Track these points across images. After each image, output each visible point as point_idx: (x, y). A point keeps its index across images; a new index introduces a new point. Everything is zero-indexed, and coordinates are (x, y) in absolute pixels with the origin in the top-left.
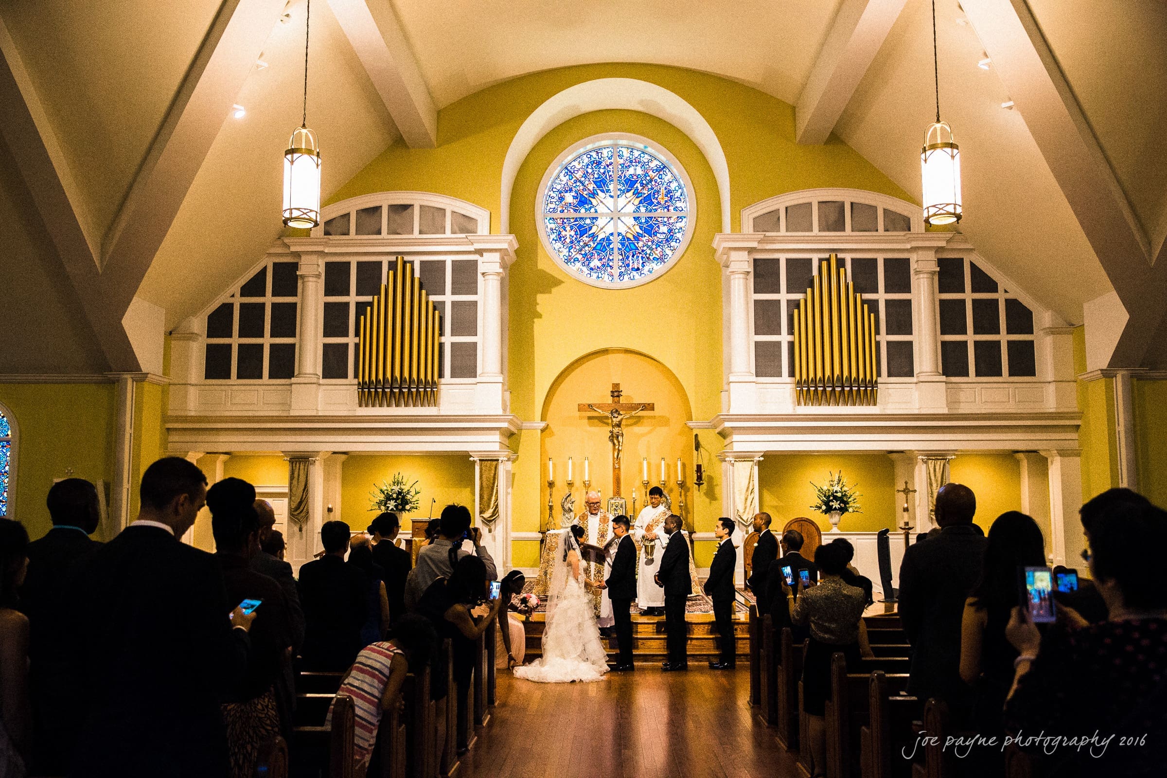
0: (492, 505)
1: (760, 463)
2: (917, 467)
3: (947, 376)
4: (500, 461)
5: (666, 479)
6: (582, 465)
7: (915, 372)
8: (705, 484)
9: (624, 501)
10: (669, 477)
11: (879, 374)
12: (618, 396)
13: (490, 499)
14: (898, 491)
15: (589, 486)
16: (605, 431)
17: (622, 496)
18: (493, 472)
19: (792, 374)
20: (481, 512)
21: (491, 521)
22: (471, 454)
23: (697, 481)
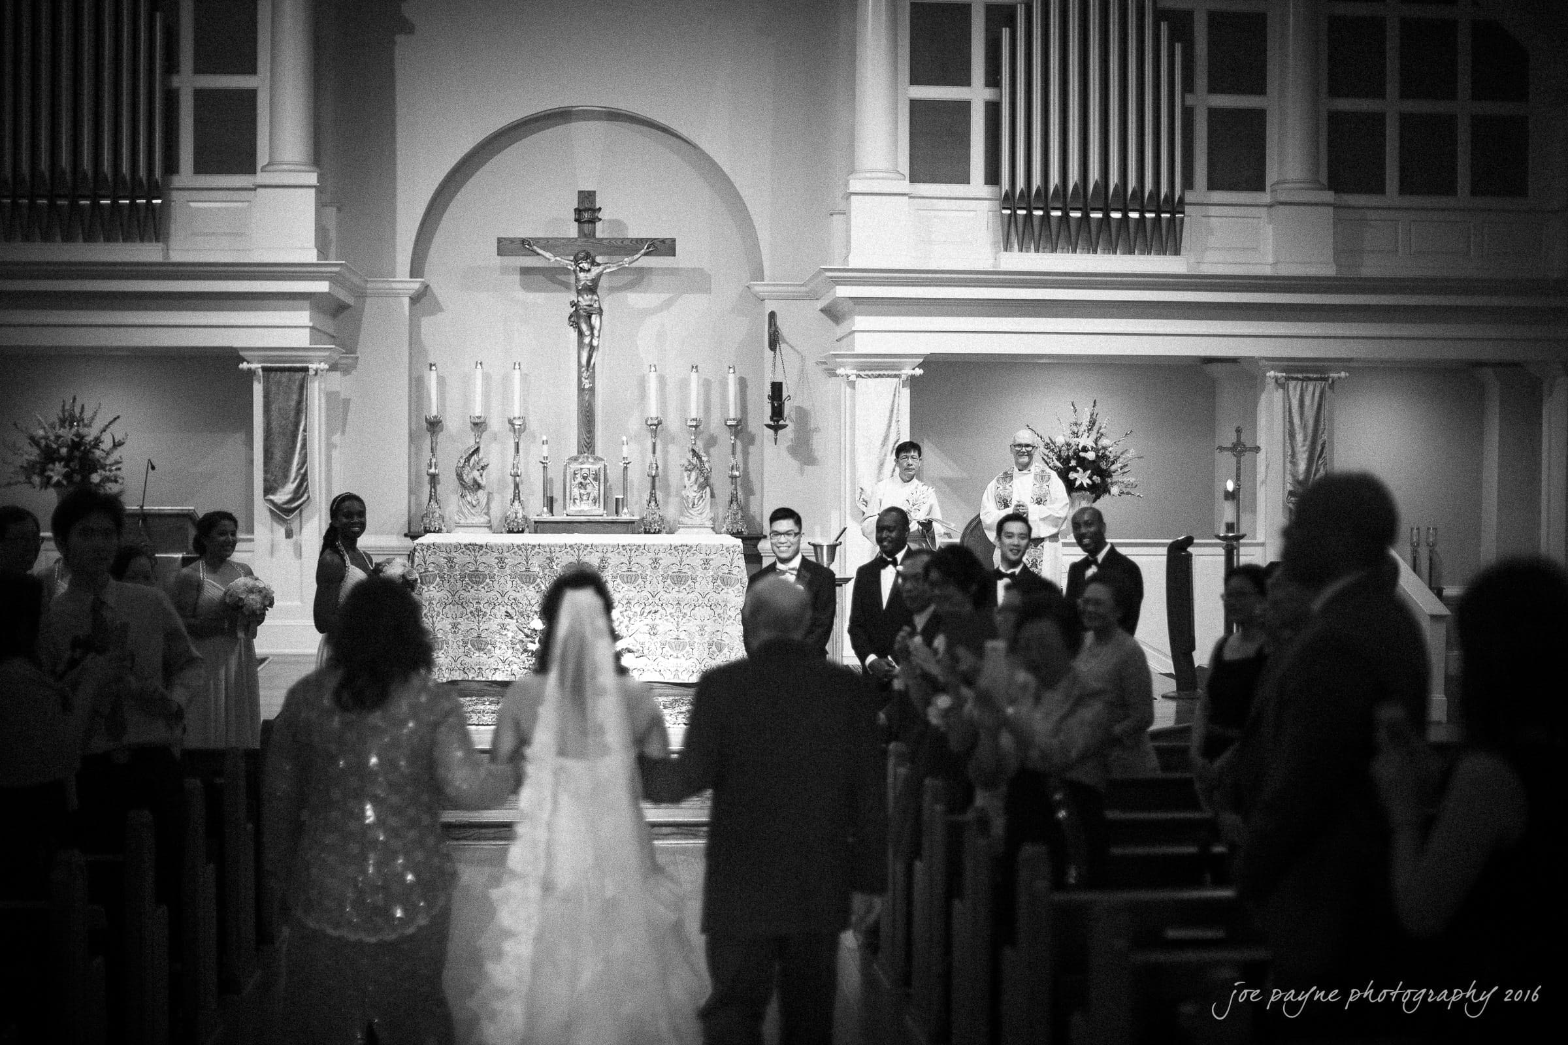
0: (293, 475)
1: (913, 382)
2: (1264, 396)
3: (1337, 191)
4: (312, 372)
5: (701, 416)
6: (506, 379)
7: (1269, 181)
8: (791, 426)
9: (600, 465)
10: (707, 409)
11: (1188, 184)
12: (593, 221)
13: (288, 461)
14: (1221, 449)
15: (523, 428)
16: (560, 303)
17: (599, 453)
18: (295, 397)
19: (992, 177)
20: (269, 490)
21: (293, 510)
22: (241, 353)
23: (772, 419)
